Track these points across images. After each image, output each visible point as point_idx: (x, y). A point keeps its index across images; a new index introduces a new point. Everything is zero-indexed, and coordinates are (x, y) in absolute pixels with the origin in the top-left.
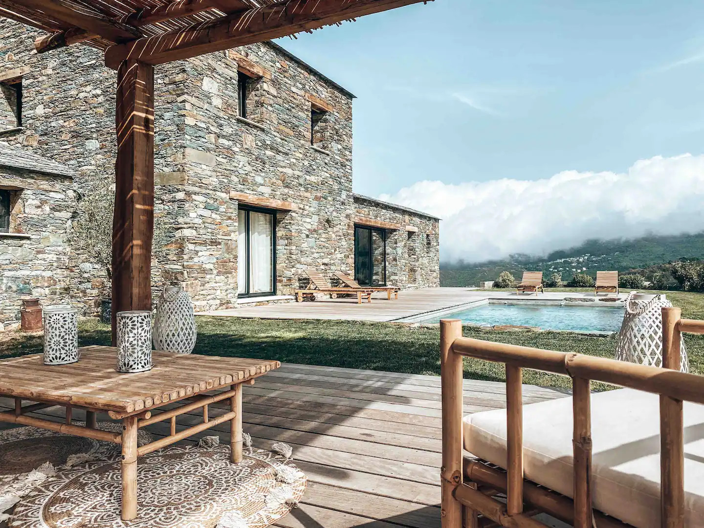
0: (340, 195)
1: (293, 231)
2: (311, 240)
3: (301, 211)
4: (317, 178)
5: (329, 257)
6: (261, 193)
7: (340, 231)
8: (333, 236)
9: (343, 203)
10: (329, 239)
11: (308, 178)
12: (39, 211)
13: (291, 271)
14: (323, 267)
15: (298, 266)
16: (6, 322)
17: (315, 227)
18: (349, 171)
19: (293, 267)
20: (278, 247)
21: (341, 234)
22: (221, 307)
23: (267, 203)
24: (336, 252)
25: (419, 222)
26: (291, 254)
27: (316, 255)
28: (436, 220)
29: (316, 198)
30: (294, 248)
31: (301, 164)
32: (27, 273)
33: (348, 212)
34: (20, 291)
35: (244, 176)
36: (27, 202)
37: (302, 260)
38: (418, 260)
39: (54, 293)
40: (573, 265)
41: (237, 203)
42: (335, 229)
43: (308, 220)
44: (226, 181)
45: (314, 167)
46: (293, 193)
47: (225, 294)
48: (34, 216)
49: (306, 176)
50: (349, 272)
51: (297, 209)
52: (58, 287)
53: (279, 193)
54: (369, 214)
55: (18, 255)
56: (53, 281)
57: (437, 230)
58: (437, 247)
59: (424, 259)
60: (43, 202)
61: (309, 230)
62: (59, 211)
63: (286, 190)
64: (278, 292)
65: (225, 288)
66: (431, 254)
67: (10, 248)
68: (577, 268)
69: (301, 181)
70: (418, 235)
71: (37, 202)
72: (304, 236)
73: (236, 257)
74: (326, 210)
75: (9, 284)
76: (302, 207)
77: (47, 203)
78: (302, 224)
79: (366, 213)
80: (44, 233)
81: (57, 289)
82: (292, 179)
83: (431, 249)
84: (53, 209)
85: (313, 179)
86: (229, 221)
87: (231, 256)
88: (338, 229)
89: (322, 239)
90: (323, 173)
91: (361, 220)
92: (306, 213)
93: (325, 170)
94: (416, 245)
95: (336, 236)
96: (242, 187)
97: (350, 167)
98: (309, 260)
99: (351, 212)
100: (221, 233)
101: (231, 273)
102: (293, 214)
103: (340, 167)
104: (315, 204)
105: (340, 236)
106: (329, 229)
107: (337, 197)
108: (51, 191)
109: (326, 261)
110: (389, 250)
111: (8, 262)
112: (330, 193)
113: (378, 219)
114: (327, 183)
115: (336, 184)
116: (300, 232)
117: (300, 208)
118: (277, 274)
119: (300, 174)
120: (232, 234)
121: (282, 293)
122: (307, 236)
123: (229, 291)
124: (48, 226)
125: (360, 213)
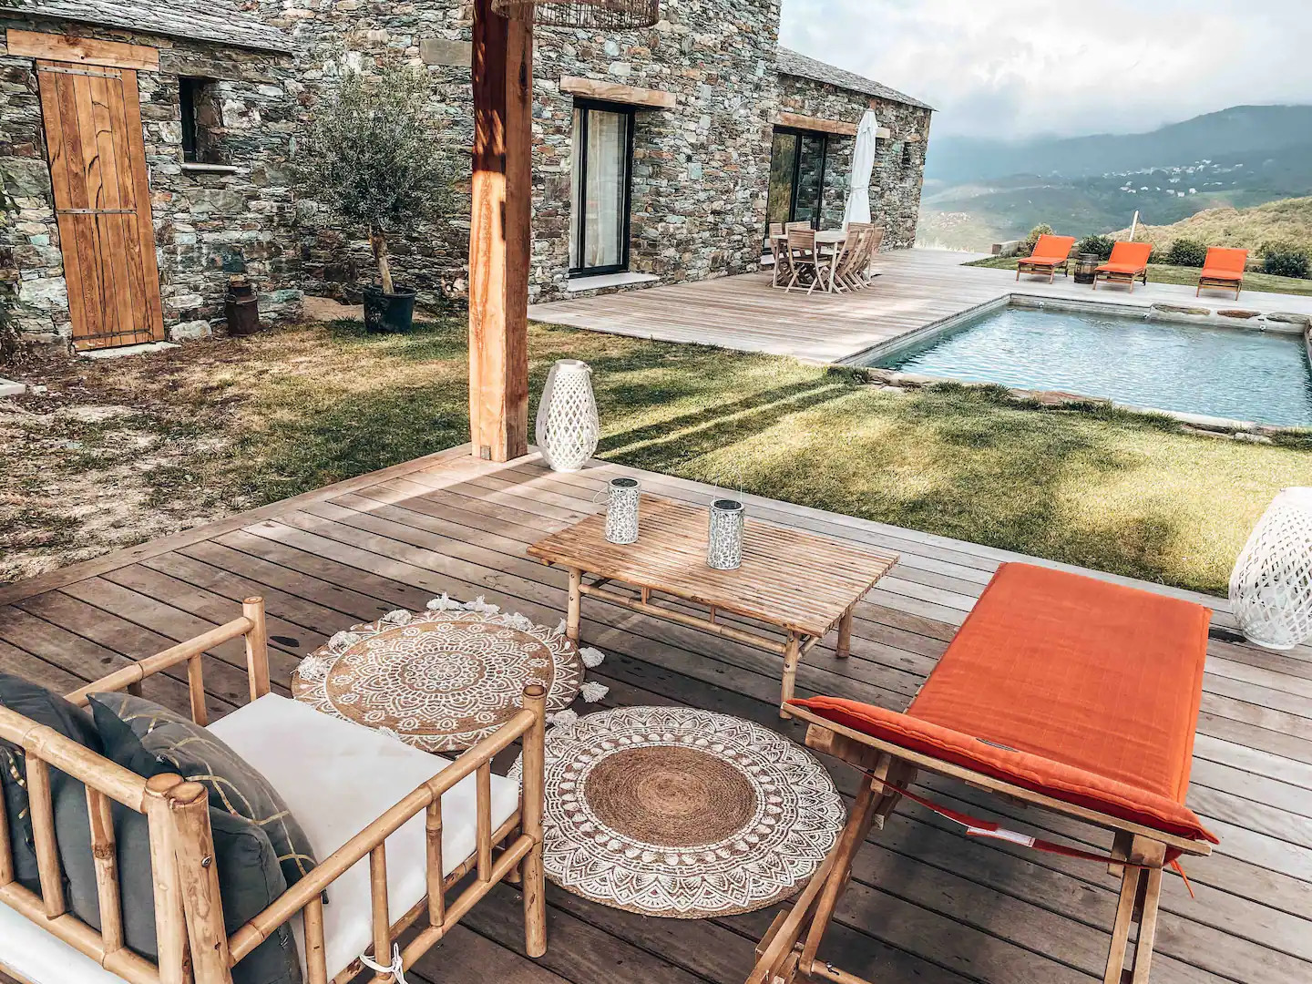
0: (752, 69)
1: (665, 149)
2: (695, 167)
3: (681, 108)
4: (714, 36)
5: (724, 197)
6: (613, 77)
7: (748, 144)
8: (735, 155)
9: (757, 87)
10: (726, 162)
11: (698, 37)
12: (245, 123)
13: (656, 229)
14: (711, 218)
15: (670, 218)
16: (213, 320)
17: (703, 139)
18: (775, 17)
19: (661, 220)
20: (636, 180)
21: (748, 150)
22: (543, 299)
23: (624, 96)
24: (737, 188)
25: (894, 118)
26: (659, 194)
27: (702, 196)
28: (927, 111)
29: (710, 80)
30: (665, 183)
31: (688, 10)
32: (236, 235)
33: (765, 104)
34: (227, 268)
35: (585, 43)
36: (224, 104)
37: (677, 206)
38: (882, 196)
39: (277, 269)
40: (1172, 181)
41: (571, 100)
42: (740, 141)
43: (692, 126)
44: (553, 55)
45: (711, 14)
46: (669, 71)
47: (549, 275)
48: (237, 132)
49: (694, 33)
50: (756, 226)
51: (673, 106)
52: (284, 260)
53: (645, 74)
54: (803, 107)
55: (220, 203)
56: (273, 250)
57: (925, 133)
58: (921, 168)
59: (894, 192)
60: (250, 104)
61: (691, 144)
62: (276, 120)
63: (657, 67)
64: (632, 266)
65: (550, 263)
66: (908, 184)
67: (207, 191)
68: (1177, 188)
69: (686, 46)
70: (889, 146)
71: (239, 105)
72: (682, 158)
73: (567, 205)
74: (726, 102)
75: (211, 256)
76: (683, 100)
77: (255, 106)
78: (682, 135)
79: (797, 106)
80: (257, 163)
81: (281, 262)
82: (669, 43)
83: (909, 172)
84: (266, 118)
85: (707, 39)
86: (558, 136)
87: (560, 204)
88: (743, 141)
89: (714, 164)
90: (726, 24)
91: (787, 119)
92: (689, 110)
93: (729, 17)
94: (882, 165)
95: (740, 155)
96: (582, 65)
97: (777, 7)
98: (688, 206)
99: (771, 104)
100: (544, 161)
101: (559, 236)
102: (668, 116)
103: (757, 10)
104: (707, 91)
105: (746, 155)
106: (729, 142)
107: (748, 75)
108: (261, 82)
109: (717, 205)
110: (830, 177)
111: (205, 216)
112: (736, 66)
113: (819, 114)
114: (731, 45)
115: (749, 47)
116: (677, 149)
117: (680, 103)
118: (632, 232)
119: (685, 30)
120: (563, 162)
121: (638, 268)
122: (689, 159)
123: (556, 269)
124: (261, 149)
125: (786, 106)
